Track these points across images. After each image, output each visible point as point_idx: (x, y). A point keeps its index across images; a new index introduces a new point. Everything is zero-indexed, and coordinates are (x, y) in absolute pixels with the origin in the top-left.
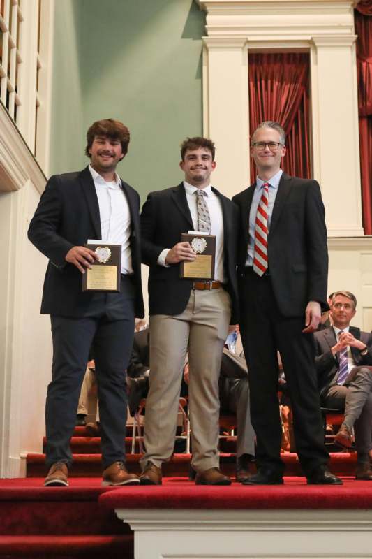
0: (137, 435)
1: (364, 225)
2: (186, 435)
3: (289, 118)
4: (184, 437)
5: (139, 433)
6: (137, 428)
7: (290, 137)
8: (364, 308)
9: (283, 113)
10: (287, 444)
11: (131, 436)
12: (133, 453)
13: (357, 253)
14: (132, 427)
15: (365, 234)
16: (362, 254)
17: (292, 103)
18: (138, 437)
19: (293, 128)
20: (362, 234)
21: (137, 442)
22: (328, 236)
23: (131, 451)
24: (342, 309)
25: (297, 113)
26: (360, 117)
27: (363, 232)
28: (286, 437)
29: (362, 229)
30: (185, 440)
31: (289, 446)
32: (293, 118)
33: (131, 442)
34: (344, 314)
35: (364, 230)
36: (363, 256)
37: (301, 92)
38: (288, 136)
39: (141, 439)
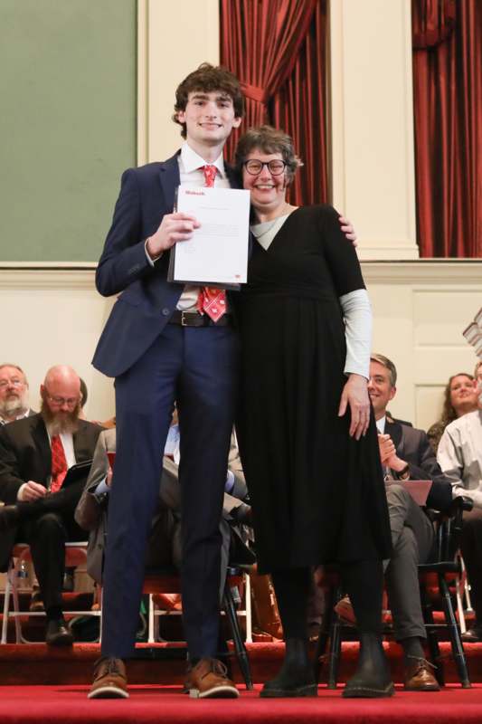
0: (11, 609)
1: (419, 241)
2: (98, 609)
4: (95, 613)
5: (16, 606)
6: (11, 596)
7: (291, 83)
8: (418, 386)
10: (278, 625)
12: (3, 642)
13: (408, 289)
15: (421, 256)
16: (416, 291)
17: (298, 18)
18: (14, 614)
19: (298, 66)
20: (415, 255)
21: (11, 622)
25: (305, 40)
26: (416, 50)
27: (417, 253)
28: (277, 615)
29: (417, 247)
31: (280, 630)
32: (296, 50)
35: (420, 250)
36: (419, 294)
37: (311, 5)
38: (287, 82)
39: (19, 617)
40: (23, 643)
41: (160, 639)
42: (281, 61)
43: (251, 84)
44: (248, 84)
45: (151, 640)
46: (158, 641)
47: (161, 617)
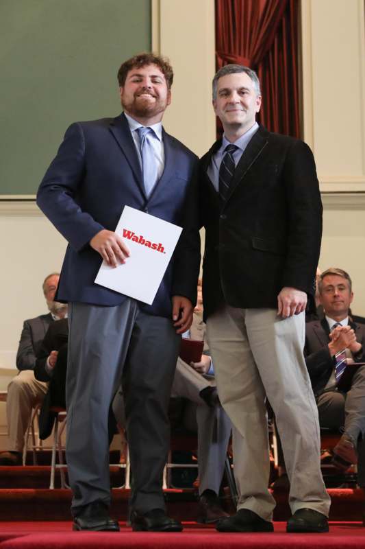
0: (57, 462)
2: (125, 463)
3: (269, 28)
4: (122, 466)
5: (61, 460)
6: (57, 453)
7: (270, 54)
9: (263, 20)
11: (50, 464)
12: (52, 487)
14: (50, 453)
17: (276, 5)
18: (59, 466)
19: (276, 40)
21: (57, 472)
22: (321, 189)
23: (49, 485)
24: (336, 293)
25: (281, 21)
30: (124, 470)
32: (275, 28)
33: (50, 472)
34: (341, 299)
38: (268, 53)
39: (63, 468)
40: (66, 488)
41: (172, 486)
42: (263, 38)
43: (240, 54)
44: (237, 55)
45: (165, 487)
46: (171, 488)
47: (173, 469)
